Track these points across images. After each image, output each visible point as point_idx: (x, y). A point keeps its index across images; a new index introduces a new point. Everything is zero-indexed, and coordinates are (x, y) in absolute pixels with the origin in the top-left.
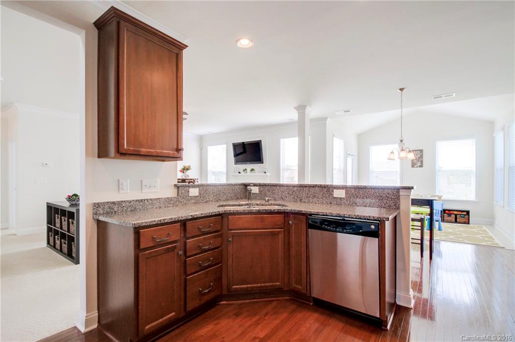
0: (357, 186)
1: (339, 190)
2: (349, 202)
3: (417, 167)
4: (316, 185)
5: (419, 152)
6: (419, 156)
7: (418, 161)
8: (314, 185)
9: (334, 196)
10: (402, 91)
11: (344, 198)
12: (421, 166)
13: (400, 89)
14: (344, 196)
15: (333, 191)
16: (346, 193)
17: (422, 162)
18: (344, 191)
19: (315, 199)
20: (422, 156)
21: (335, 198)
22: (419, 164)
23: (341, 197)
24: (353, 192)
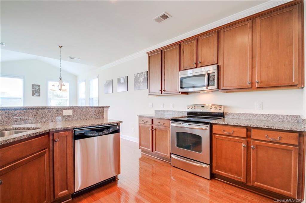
0: (81, 106)
1: (67, 110)
2: (75, 118)
3: (36, 96)
4: (45, 107)
5: (37, 86)
6: (38, 89)
7: (37, 92)
8: (43, 107)
9: (63, 115)
10: (60, 48)
11: (71, 116)
12: (39, 96)
13: (60, 46)
14: (71, 114)
15: (62, 111)
16: (73, 112)
17: (39, 93)
18: (71, 110)
19: (43, 119)
20: (39, 89)
21: (64, 116)
22: (37, 94)
23: (69, 115)
24: (78, 111)
